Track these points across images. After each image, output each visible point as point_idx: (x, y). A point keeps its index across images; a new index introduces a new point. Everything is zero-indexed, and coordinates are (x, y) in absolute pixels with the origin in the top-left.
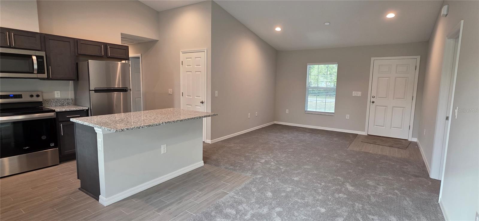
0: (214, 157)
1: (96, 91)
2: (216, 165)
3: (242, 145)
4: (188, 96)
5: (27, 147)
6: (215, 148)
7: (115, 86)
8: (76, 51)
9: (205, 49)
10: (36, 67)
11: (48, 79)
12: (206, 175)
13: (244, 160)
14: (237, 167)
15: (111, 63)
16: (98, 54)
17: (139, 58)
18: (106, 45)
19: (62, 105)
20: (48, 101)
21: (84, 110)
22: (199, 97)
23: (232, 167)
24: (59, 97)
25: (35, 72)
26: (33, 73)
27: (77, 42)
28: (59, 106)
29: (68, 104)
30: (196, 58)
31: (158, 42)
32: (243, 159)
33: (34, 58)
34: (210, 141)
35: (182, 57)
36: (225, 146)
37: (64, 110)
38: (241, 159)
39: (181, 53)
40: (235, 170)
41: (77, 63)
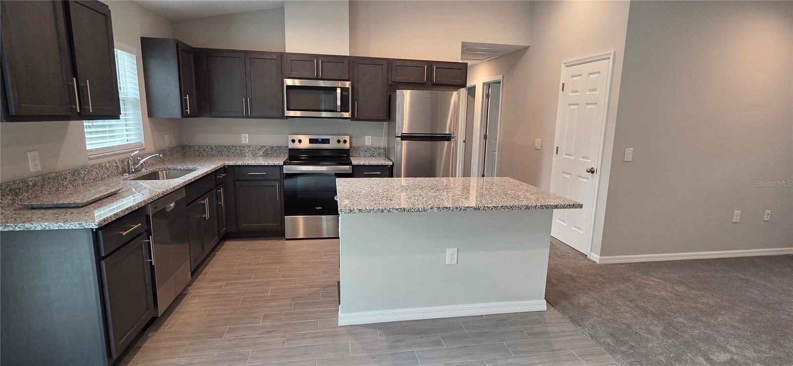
0: (583, 299)
1: (404, 137)
2: (573, 320)
3: (681, 288)
4: (566, 154)
5: (319, 208)
6: (602, 276)
7: (446, 131)
8: (390, 77)
9: (609, 52)
10: (339, 103)
11: (353, 118)
12: (533, 335)
13: (659, 334)
14: (624, 343)
15: (441, 93)
16: (419, 80)
17: (500, 82)
18: (430, 64)
19: (372, 156)
20: (357, 149)
21: (387, 165)
22: (588, 158)
23: (609, 340)
24: (370, 144)
25: (339, 110)
26: (336, 111)
27: (390, 64)
28: (369, 157)
29: (379, 155)
30: (590, 74)
31: (529, 49)
32: (658, 330)
33: (339, 91)
34: (599, 257)
35: (565, 74)
36: (632, 278)
37: (362, 163)
38: (651, 328)
39: (563, 66)
40: (613, 352)
41: (390, 97)
